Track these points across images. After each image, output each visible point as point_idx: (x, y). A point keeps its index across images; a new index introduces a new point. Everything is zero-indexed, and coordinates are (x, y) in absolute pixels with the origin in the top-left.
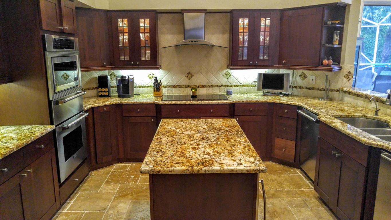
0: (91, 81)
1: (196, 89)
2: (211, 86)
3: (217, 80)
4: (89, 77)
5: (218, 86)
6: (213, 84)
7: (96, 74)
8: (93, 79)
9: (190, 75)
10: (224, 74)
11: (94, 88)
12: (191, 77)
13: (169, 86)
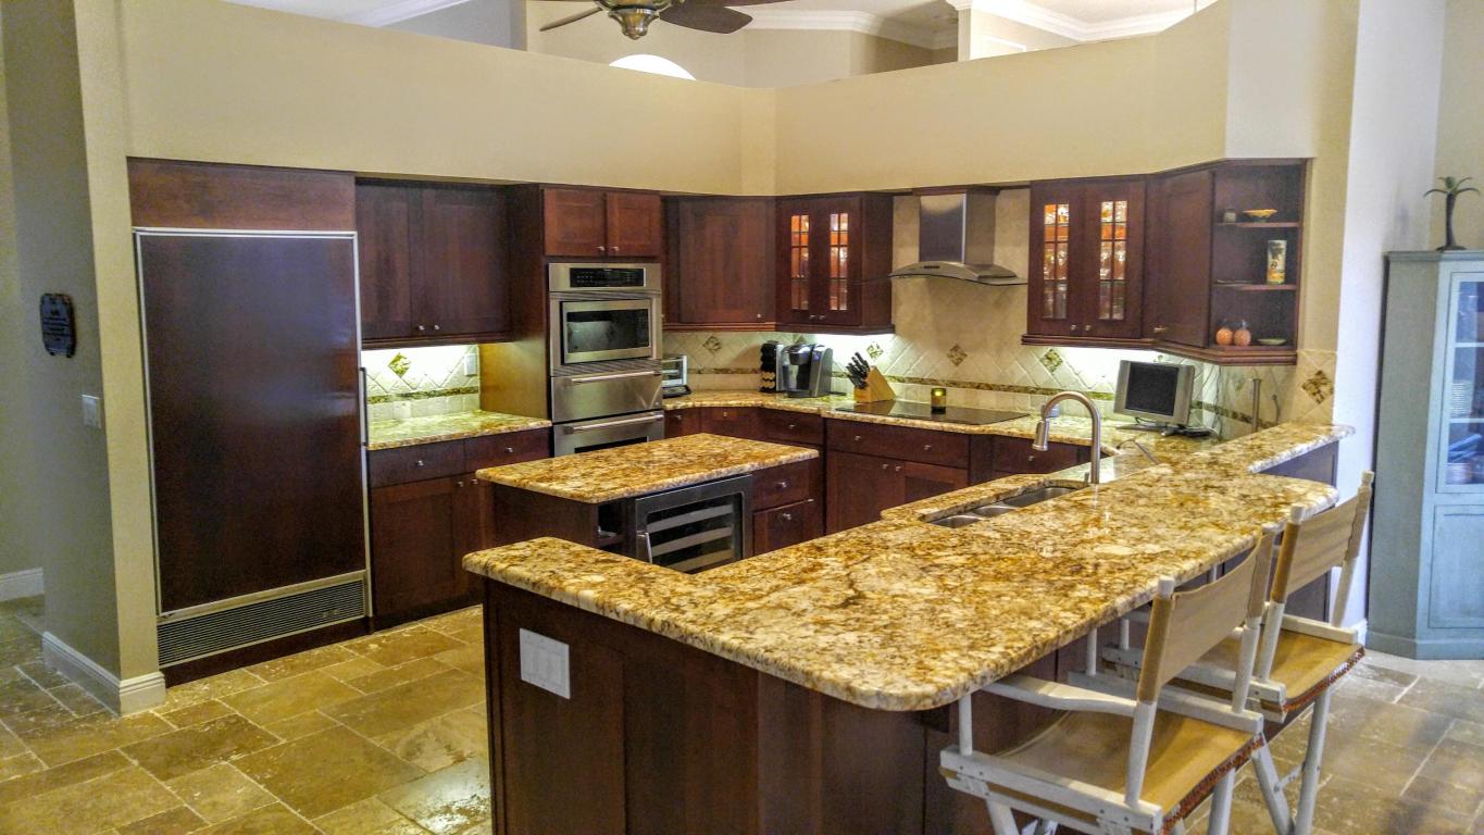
0: (746, 355)
1: (944, 391)
2: (1010, 388)
3: (1025, 372)
4: (745, 346)
5: (1026, 390)
6: (1015, 383)
7: (760, 339)
8: (753, 349)
9: (957, 354)
10: (1042, 356)
11: (754, 371)
12: (961, 360)
13: (911, 380)
